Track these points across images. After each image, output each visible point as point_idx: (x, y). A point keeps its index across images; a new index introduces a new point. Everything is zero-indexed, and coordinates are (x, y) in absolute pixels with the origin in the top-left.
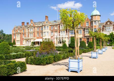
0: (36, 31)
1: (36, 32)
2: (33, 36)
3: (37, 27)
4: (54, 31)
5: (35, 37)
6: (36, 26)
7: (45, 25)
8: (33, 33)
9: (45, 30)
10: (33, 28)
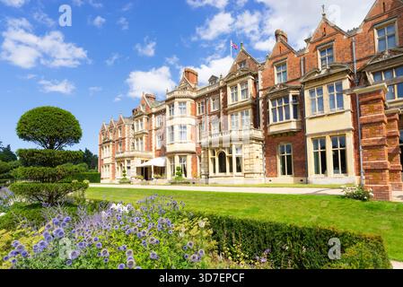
0: (153, 127)
1: (154, 133)
2: (144, 147)
3: (156, 114)
4: (208, 118)
5: (151, 150)
6: (154, 110)
7: (174, 98)
8: (144, 138)
9: (173, 118)
10: (144, 119)
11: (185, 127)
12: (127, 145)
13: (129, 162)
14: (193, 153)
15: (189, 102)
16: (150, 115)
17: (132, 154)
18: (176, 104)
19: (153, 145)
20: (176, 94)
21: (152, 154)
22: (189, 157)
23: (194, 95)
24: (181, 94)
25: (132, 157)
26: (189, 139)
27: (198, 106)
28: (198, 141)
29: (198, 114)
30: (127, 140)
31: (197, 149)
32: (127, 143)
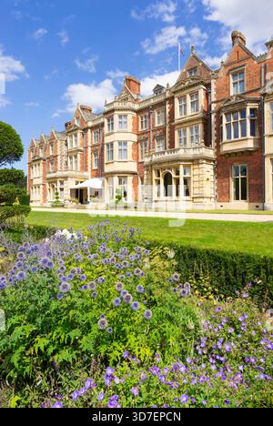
0: (89, 144)
1: (89, 149)
2: (79, 165)
3: (92, 128)
4: (152, 134)
5: (86, 170)
6: (90, 124)
7: (113, 110)
8: (79, 156)
9: (112, 133)
10: (79, 135)
11: (125, 143)
12: (59, 164)
13: (62, 183)
14: (134, 174)
15: (131, 115)
16: (85, 130)
17: (65, 173)
18: (116, 117)
19: (89, 166)
20: (116, 105)
21: (88, 174)
22: (130, 179)
23: (137, 107)
24: (122, 105)
25: (66, 178)
26: (130, 158)
27: (140, 120)
28: (140, 160)
29: (140, 130)
30: (59, 157)
31: (138, 169)
32: (59, 161)
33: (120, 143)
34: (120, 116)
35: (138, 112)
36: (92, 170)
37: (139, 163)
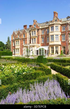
0: (40, 34)
1: (40, 36)
2: (36, 42)
3: (41, 29)
4: (67, 33)
5: (39, 43)
6: (40, 27)
7: (54, 24)
8: (36, 38)
9: (53, 32)
10: (36, 31)
11: (58, 35)
12: (27, 41)
13: (32, 48)
15: (59, 26)
17: (33, 45)
18: (55, 27)
19: (40, 41)
20: (55, 23)
21: (40, 45)
22: (59, 47)
23: (61, 23)
24: (57, 23)
25: (34, 46)
26: (59, 40)
27: (62, 28)
28: (62, 41)
29: (62, 31)
30: (27, 39)
31: (61, 44)
32: (27, 40)
33: (56, 35)
34: (56, 26)
35: (61, 25)
36: (41, 44)
37: (62, 42)
